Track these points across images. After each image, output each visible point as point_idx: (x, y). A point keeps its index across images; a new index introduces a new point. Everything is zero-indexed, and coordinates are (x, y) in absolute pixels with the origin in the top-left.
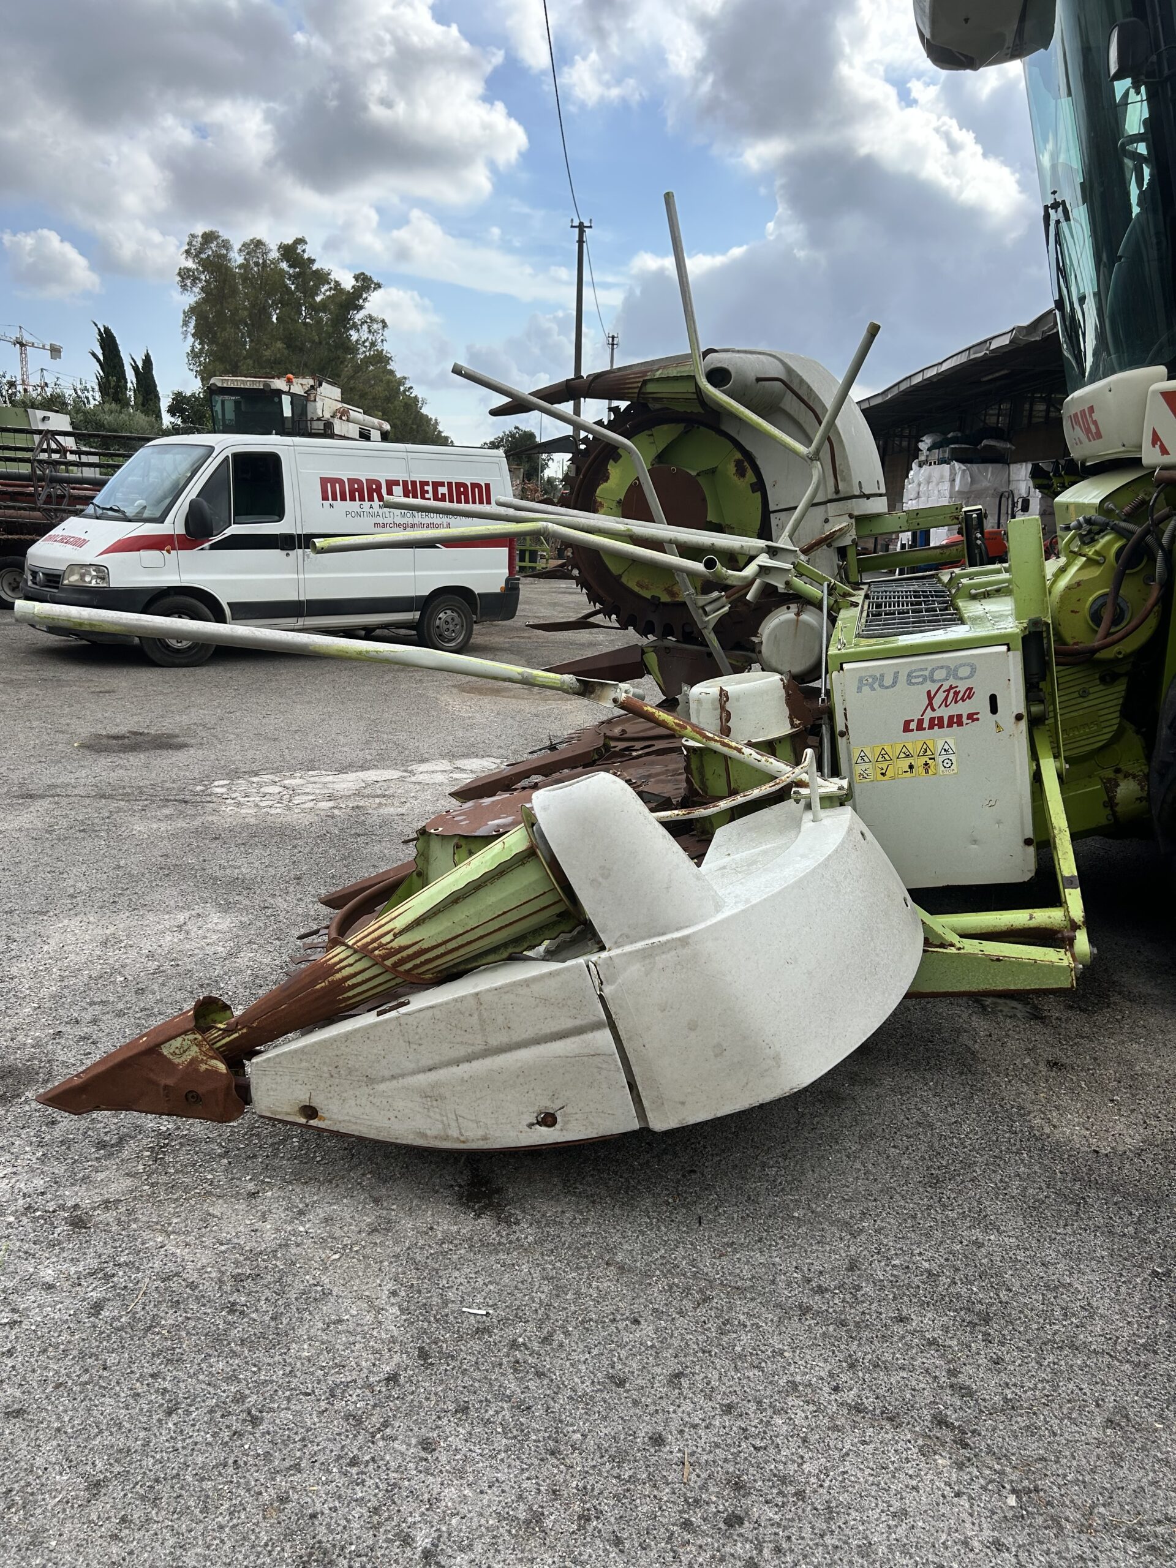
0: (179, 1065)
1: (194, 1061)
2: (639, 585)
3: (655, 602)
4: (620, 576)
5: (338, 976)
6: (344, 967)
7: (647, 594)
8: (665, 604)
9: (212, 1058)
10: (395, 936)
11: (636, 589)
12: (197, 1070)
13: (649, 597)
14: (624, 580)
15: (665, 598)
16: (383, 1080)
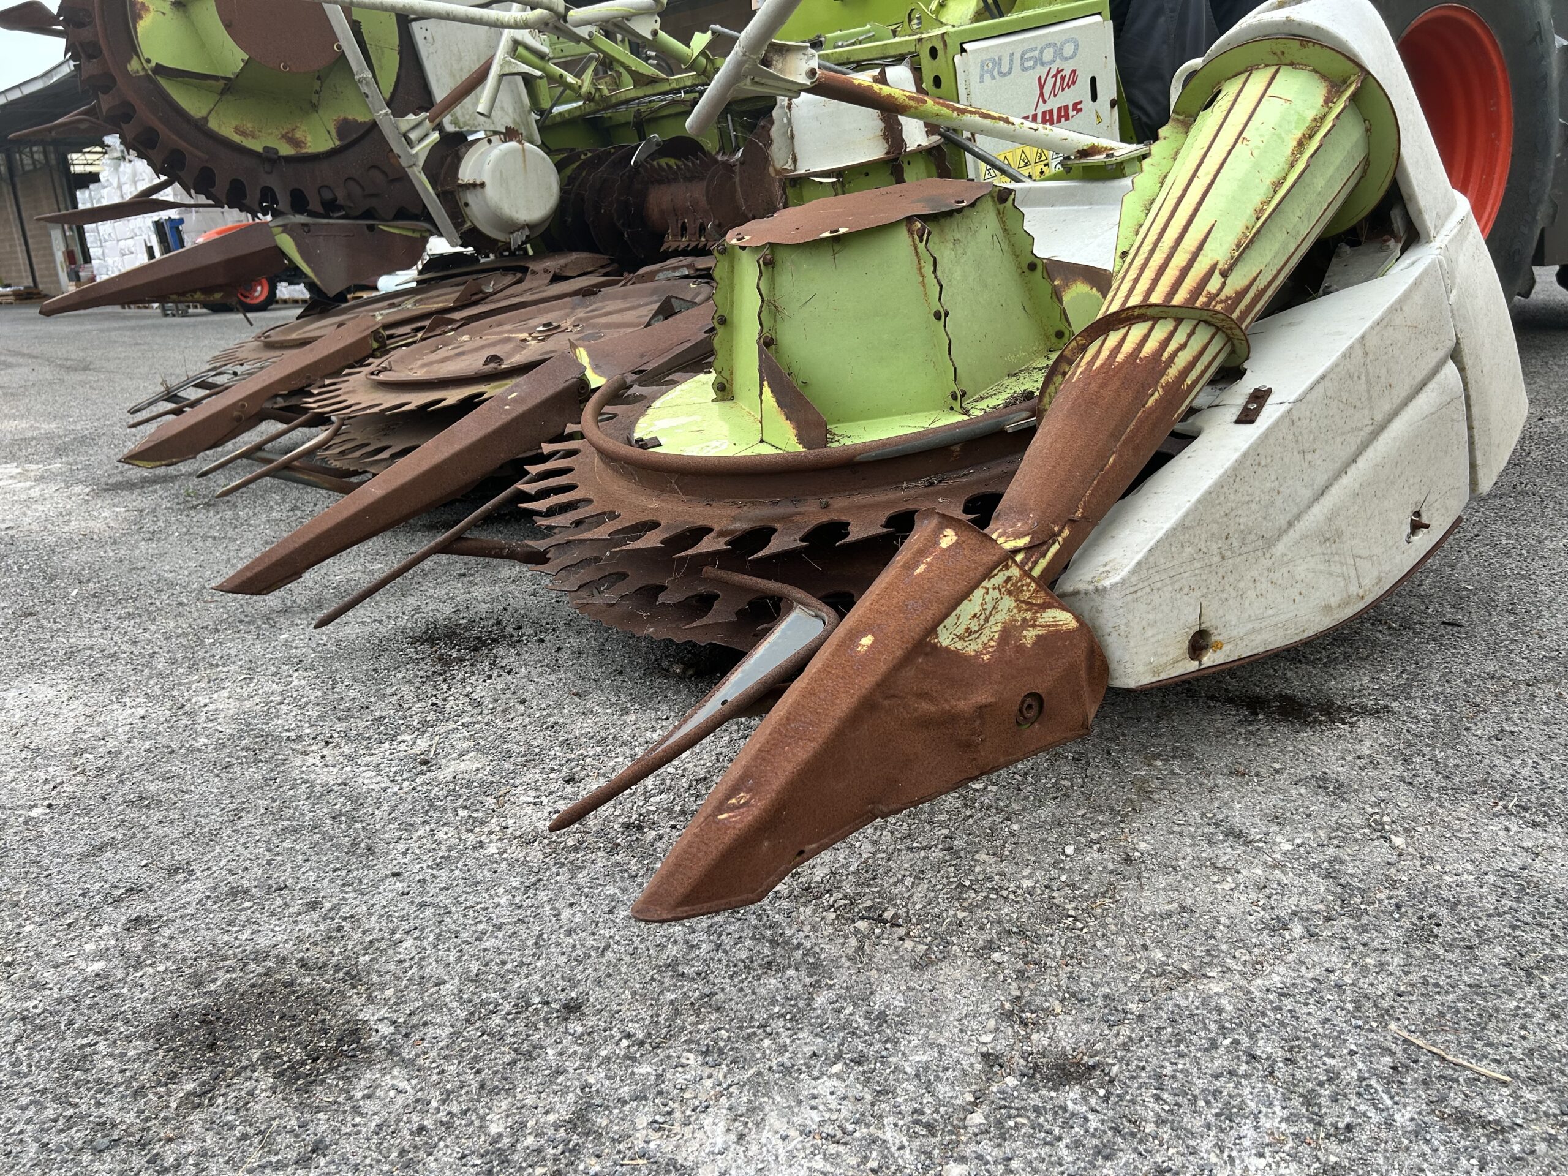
0: (978, 654)
1: (1008, 633)
2: (237, 130)
3: (270, 158)
4: (205, 119)
5: (1173, 372)
6: (1175, 354)
7: (257, 146)
8: (288, 159)
9: (1045, 607)
10: (1225, 275)
11: (237, 138)
12: (1020, 649)
13: (260, 149)
14: (213, 125)
15: (286, 150)
16: (1282, 533)
